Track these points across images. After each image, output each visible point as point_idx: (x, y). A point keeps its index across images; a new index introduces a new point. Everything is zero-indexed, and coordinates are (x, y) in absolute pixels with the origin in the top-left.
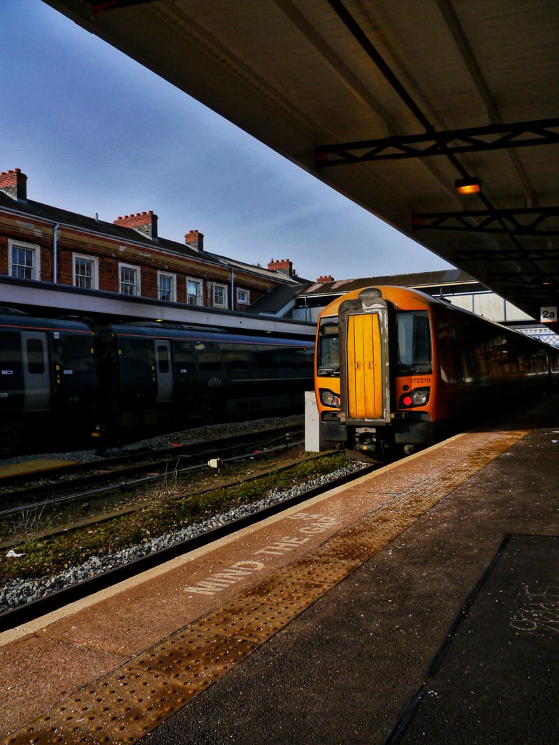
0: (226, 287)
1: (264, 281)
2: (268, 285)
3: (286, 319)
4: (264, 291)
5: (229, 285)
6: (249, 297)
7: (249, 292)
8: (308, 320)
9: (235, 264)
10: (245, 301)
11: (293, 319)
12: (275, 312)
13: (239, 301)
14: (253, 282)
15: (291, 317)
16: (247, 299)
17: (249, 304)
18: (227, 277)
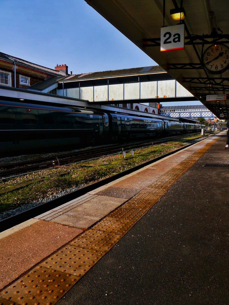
0: (10, 74)
1: (42, 73)
2: (45, 76)
3: (51, 94)
4: (42, 79)
5: (13, 72)
6: (30, 82)
7: (29, 78)
8: (65, 95)
9: (21, 61)
10: (27, 84)
11: (57, 95)
12: (41, 90)
13: (21, 83)
14: (33, 72)
15: (56, 94)
16: (28, 82)
17: (29, 85)
18: (11, 68)
